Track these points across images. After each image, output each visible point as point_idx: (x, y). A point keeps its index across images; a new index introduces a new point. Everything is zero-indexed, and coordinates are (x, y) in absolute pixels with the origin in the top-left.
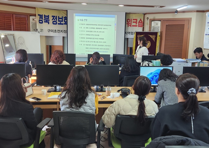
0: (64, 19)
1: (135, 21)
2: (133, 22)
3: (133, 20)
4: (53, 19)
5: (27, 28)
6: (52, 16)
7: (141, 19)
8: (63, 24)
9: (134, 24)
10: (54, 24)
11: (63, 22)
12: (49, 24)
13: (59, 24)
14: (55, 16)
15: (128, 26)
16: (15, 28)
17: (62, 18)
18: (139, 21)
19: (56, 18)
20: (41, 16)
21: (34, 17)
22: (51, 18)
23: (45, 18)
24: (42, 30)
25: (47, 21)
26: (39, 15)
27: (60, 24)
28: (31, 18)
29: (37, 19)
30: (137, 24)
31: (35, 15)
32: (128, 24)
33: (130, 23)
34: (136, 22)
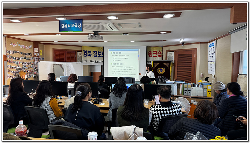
0: (102, 53)
1: (155, 52)
2: (154, 53)
3: (154, 51)
4: (94, 53)
5: (75, 60)
6: (94, 51)
7: (160, 51)
8: (101, 57)
9: (155, 55)
10: (94, 57)
11: (102, 55)
12: (91, 57)
13: (98, 56)
14: (95, 51)
15: (150, 57)
16: (66, 60)
17: (101, 53)
18: (159, 53)
19: (96, 53)
20: (85, 51)
21: (80, 52)
22: (92, 53)
23: (88, 53)
24: (86, 61)
25: (90, 55)
26: (84, 51)
27: (100, 56)
28: (78, 53)
29: (83, 53)
30: (157, 55)
31: (81, 51)
32: (149, 55)
33: (151, 54)
34: (156, 54)
